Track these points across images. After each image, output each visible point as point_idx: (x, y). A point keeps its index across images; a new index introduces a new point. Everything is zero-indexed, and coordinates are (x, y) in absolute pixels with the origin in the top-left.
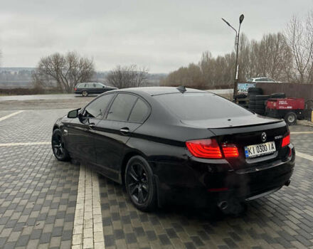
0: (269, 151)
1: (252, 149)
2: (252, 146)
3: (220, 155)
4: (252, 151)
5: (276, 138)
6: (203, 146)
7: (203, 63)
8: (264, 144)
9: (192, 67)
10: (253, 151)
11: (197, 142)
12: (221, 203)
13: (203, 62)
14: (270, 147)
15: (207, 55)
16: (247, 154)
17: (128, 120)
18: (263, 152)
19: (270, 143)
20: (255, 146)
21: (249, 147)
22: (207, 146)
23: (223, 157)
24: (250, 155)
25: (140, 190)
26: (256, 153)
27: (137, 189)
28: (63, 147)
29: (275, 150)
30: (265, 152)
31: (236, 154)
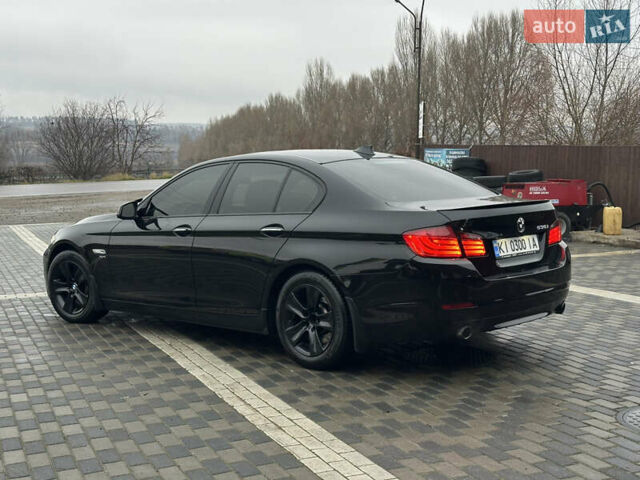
0: (528, 249)
1: (504, 244)
2: (503, 240)
3: (459, 253)
4: (503, 247)
5: (538, 227)
6: (431, 238)
7: (311, 95)
8: (521, 238)
9: (278, 105)
10: (505, 247)
11: (423, 233)
12: (462, 330)
13: (309, 91)
14: (530, 244)
15: (319, 70)
16: (497, 253)
17: (274, 210)
18: (520, 251)
19: (530, 237)
20: (508, 241)
21: (499, 241)
22: (439, 238)
23: (463, 256)
24: (502, 254)
25: (312, 334)
26: (510, 252)
27: (307, 333)
29: (538, 249)
30: (523, 251)
31: (482, 252)
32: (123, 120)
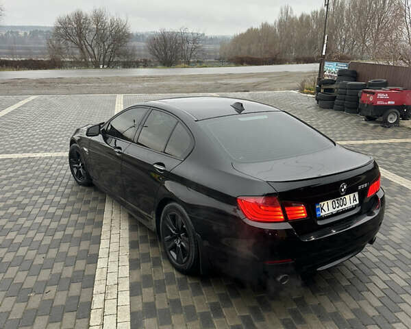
0: (349, 205)
1: (326, 205)
2: (326, 202)
3: (282, 217)
4: (325, 208)
5: (360, 187)
6: (259, 205)
7: (281, 23)
8: (343, 197)
10: (327, 208)
12: (281, 277)
14: (351, 200)
15: (286, 11)
16: (318, 213)
17: (164, 151)
20: (330, 202)
21: (322, 203)
22: (265, 205)
23: (286, 220)
24: (323, 214)
25: (179, 246)
26: (332, 210)
27: (176, 244)
28: (83, 168)
29: (358, 202)
30: (344, 207)
31: (304, 215)
32: (187, 38)
